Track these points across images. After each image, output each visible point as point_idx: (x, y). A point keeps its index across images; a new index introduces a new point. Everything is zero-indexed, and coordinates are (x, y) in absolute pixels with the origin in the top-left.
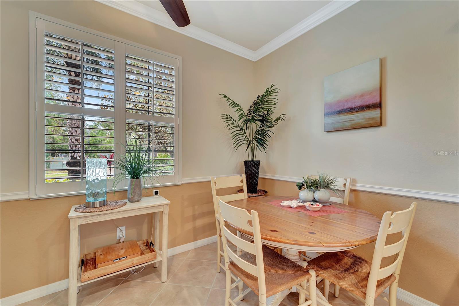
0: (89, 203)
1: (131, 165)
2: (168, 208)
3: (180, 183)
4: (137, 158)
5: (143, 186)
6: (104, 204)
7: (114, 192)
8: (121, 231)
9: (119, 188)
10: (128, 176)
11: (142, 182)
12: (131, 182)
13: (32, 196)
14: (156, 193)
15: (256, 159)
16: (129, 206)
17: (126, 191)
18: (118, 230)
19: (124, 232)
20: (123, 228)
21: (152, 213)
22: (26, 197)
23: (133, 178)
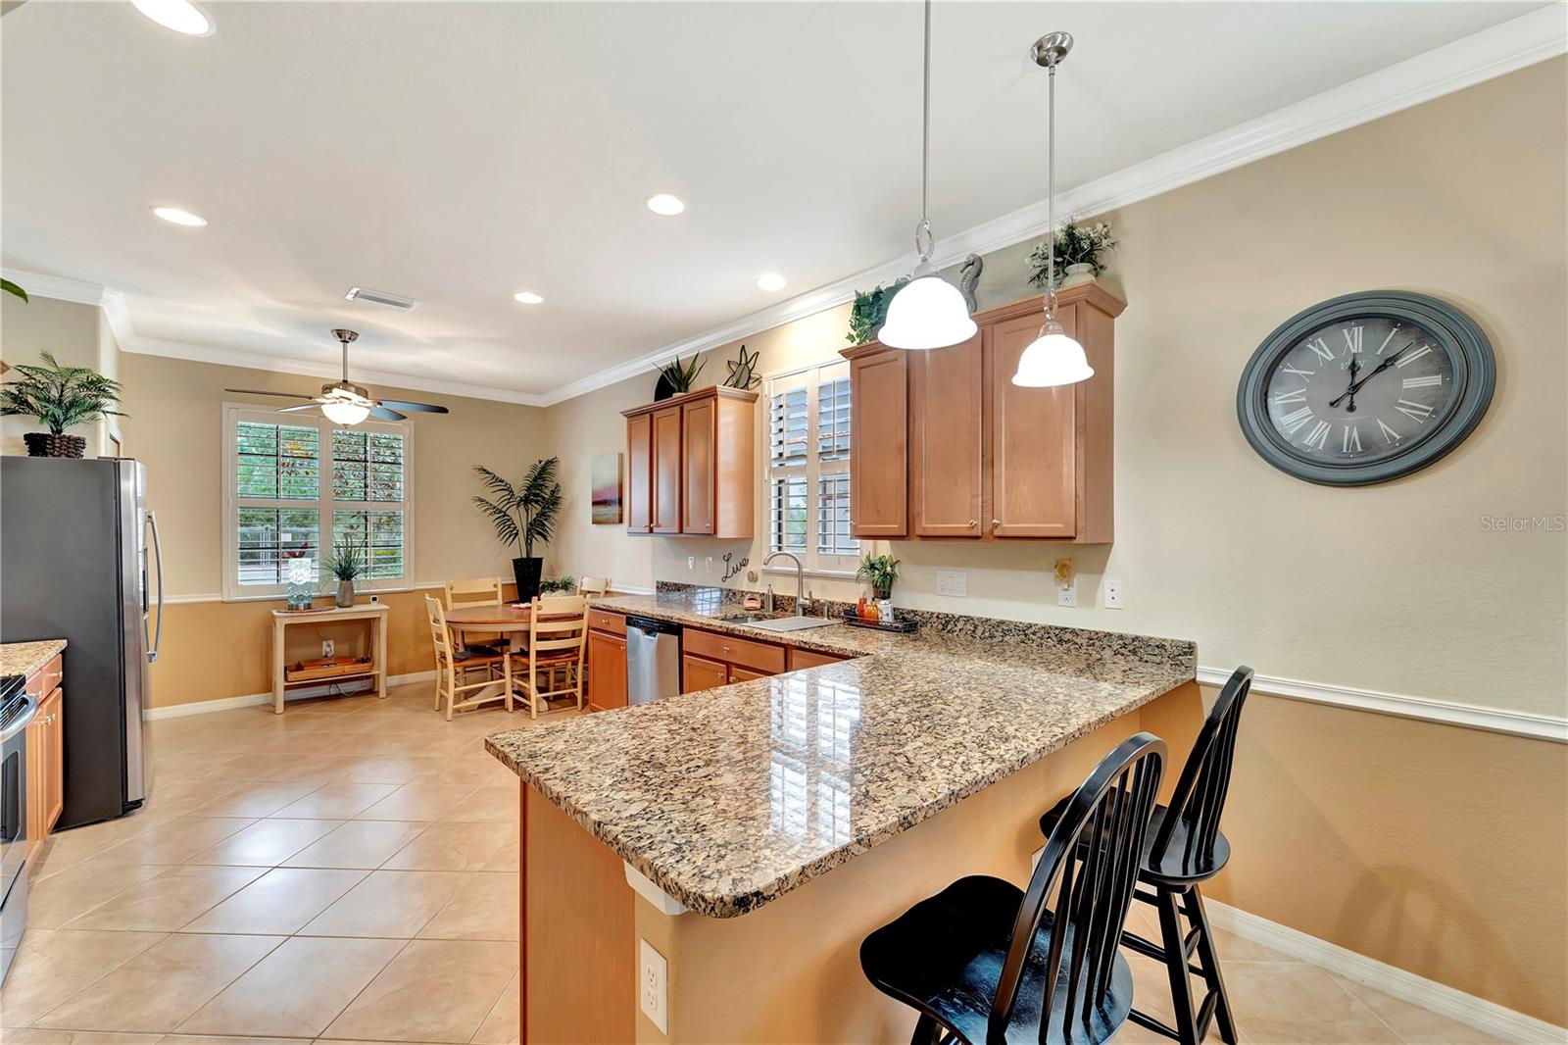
0: (292, 605)
1: (340, 565)
2: (386, 614)
3: (412, 588)
4: (348, 555)
5: (356, 592)
6: (308, 607)
7: (320, 598)
8: (329, 646)
9: (324, 593)
10: (337, 579)
11: (355, 586)
12: (341, 584)
13: (225, 599)
14: (374, 599)
15: (535, 555)
16: (337, 610)
17: (334, 597)
18: (325, 643)
19: (332, 646)
20: (331, 643)
21: (370, 619)
22: (220, 599)
23: (343, 579)
